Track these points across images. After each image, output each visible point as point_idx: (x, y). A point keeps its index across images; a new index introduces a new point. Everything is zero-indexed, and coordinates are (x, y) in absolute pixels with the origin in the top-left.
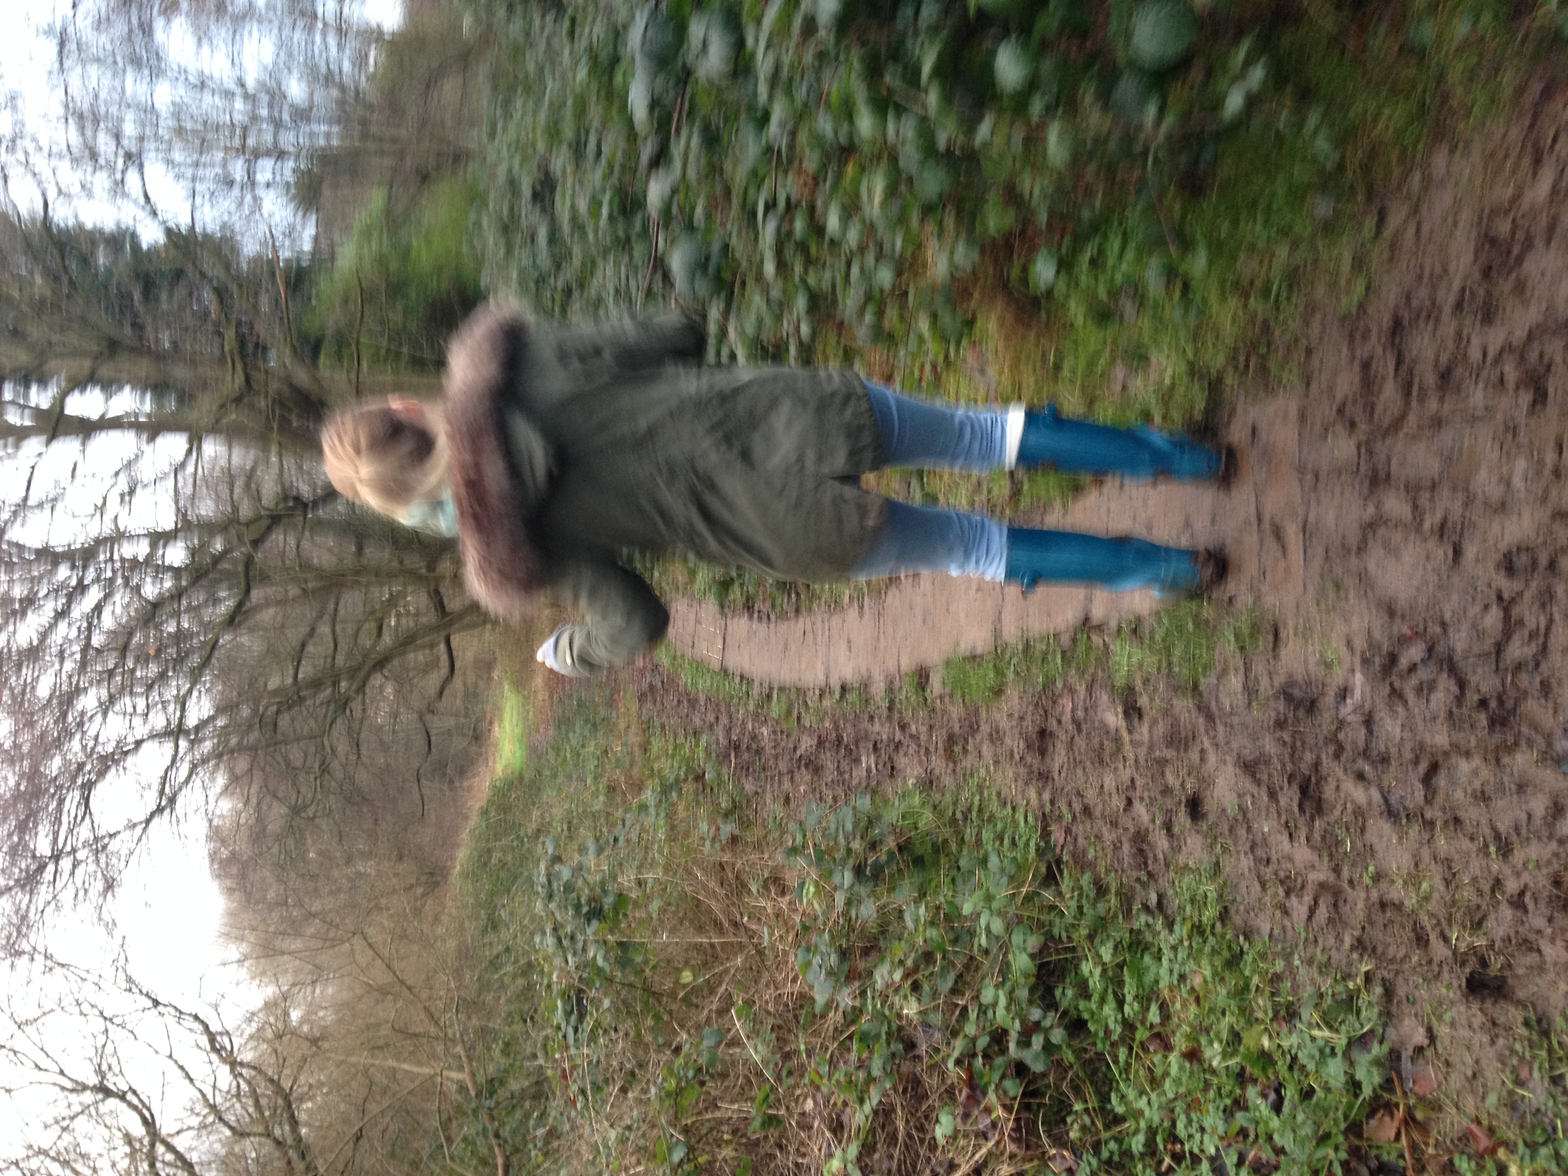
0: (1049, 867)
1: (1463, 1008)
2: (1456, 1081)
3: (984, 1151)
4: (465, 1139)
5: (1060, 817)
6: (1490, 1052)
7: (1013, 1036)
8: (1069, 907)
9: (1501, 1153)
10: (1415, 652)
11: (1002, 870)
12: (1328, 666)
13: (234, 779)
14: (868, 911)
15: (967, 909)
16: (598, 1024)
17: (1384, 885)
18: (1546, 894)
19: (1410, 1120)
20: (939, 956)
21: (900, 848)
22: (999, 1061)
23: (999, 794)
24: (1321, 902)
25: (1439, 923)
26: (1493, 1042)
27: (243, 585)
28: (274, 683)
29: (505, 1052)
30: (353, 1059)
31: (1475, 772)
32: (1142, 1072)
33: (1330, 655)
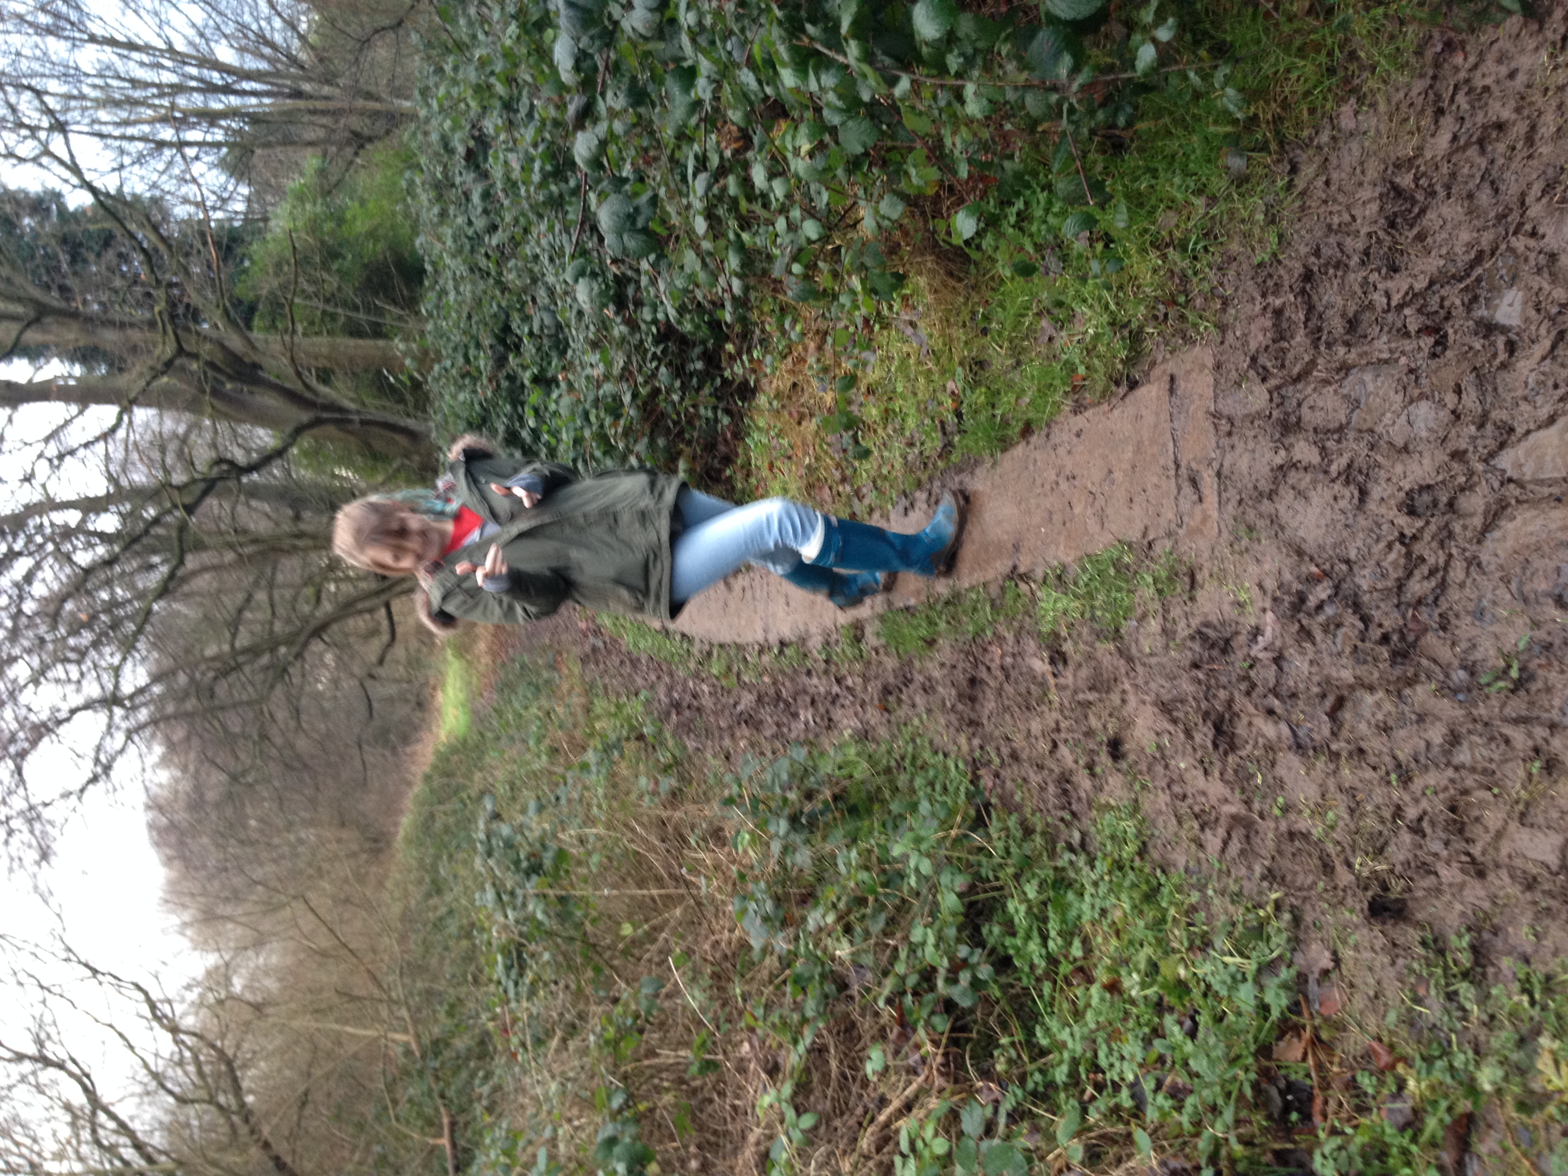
0: (978, 811)
1: (1365, 931)
2: (1359, 1002)
3: (914, 1087)
4: (410, 1101)
5: (990, 762)
6: (1391, 972)
7: (942, 973)
8: (997, 848)
9: (1400, 1068)
10: (1322, 592)
11: (933, 814)
12: (1240, 605)
13: (171, 746)
14: (803, 858)
15: (897, 851)
16: (538, 979)
17: (1292, 816)
18: (1441, 818)
19: (1316, 1041)
20: (871, 899)
21: (836, 798)
22: (929, 997)
23: (931, 743)
24: (1234, 835)
25: (1343, 850)
26: (1393, 963)
27: (177, 551)
28: (211, 651)
29: (450, 1014)
30: (296, 1024)
31: (1378, 705)
32: (1066, 1006)
33: (1243, 597)
